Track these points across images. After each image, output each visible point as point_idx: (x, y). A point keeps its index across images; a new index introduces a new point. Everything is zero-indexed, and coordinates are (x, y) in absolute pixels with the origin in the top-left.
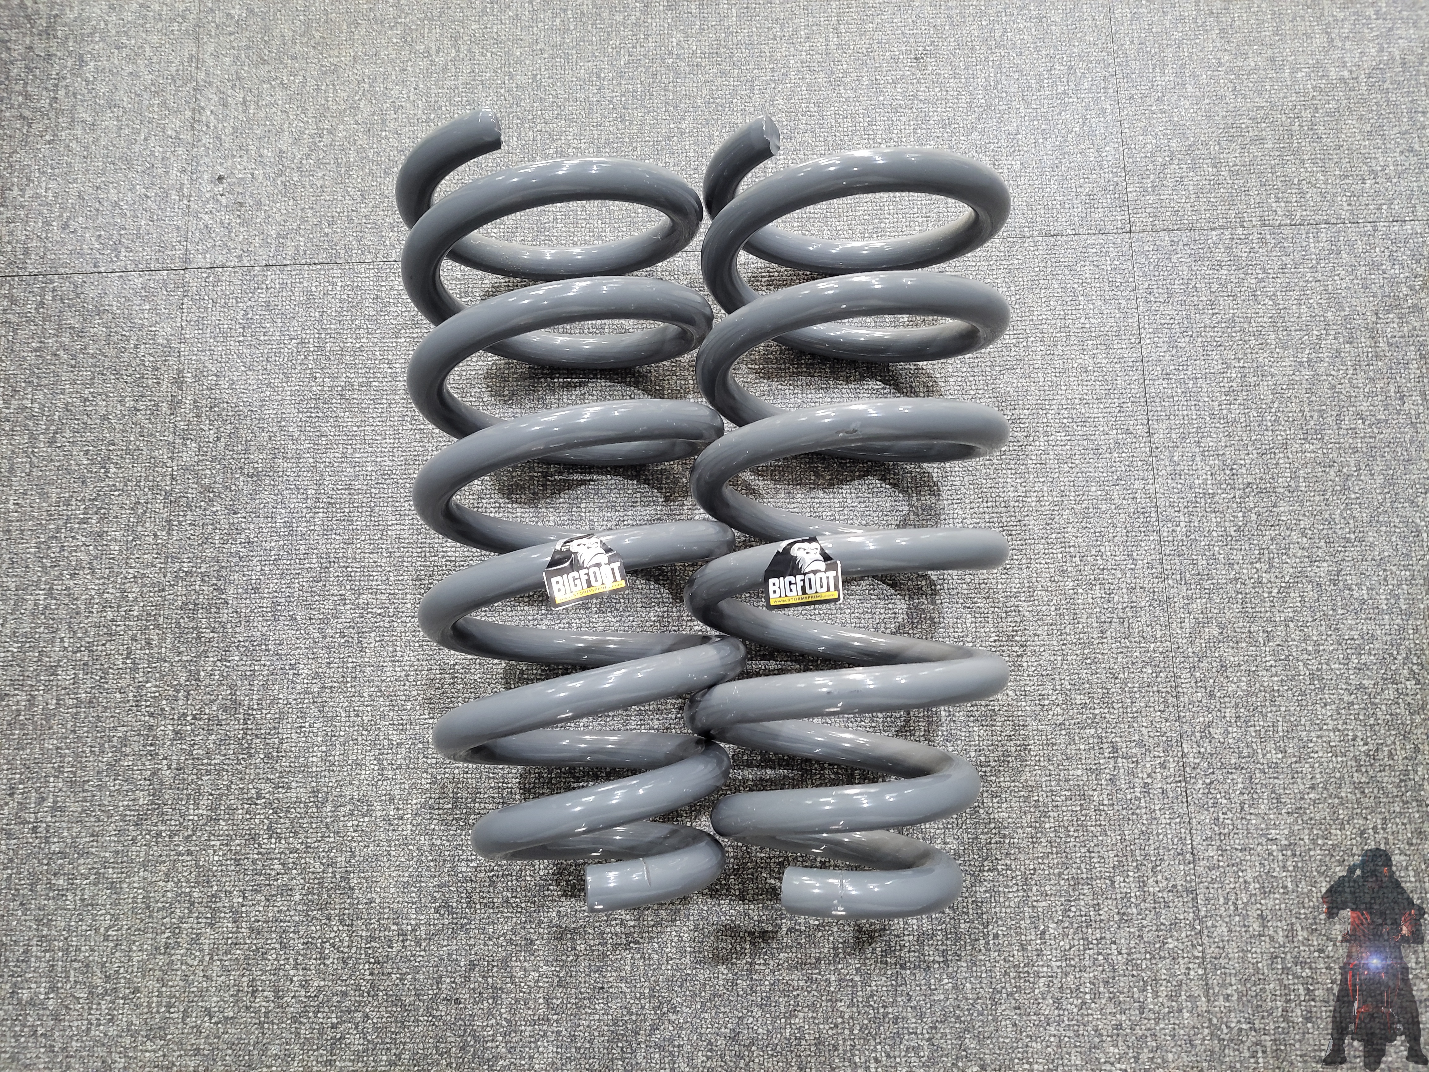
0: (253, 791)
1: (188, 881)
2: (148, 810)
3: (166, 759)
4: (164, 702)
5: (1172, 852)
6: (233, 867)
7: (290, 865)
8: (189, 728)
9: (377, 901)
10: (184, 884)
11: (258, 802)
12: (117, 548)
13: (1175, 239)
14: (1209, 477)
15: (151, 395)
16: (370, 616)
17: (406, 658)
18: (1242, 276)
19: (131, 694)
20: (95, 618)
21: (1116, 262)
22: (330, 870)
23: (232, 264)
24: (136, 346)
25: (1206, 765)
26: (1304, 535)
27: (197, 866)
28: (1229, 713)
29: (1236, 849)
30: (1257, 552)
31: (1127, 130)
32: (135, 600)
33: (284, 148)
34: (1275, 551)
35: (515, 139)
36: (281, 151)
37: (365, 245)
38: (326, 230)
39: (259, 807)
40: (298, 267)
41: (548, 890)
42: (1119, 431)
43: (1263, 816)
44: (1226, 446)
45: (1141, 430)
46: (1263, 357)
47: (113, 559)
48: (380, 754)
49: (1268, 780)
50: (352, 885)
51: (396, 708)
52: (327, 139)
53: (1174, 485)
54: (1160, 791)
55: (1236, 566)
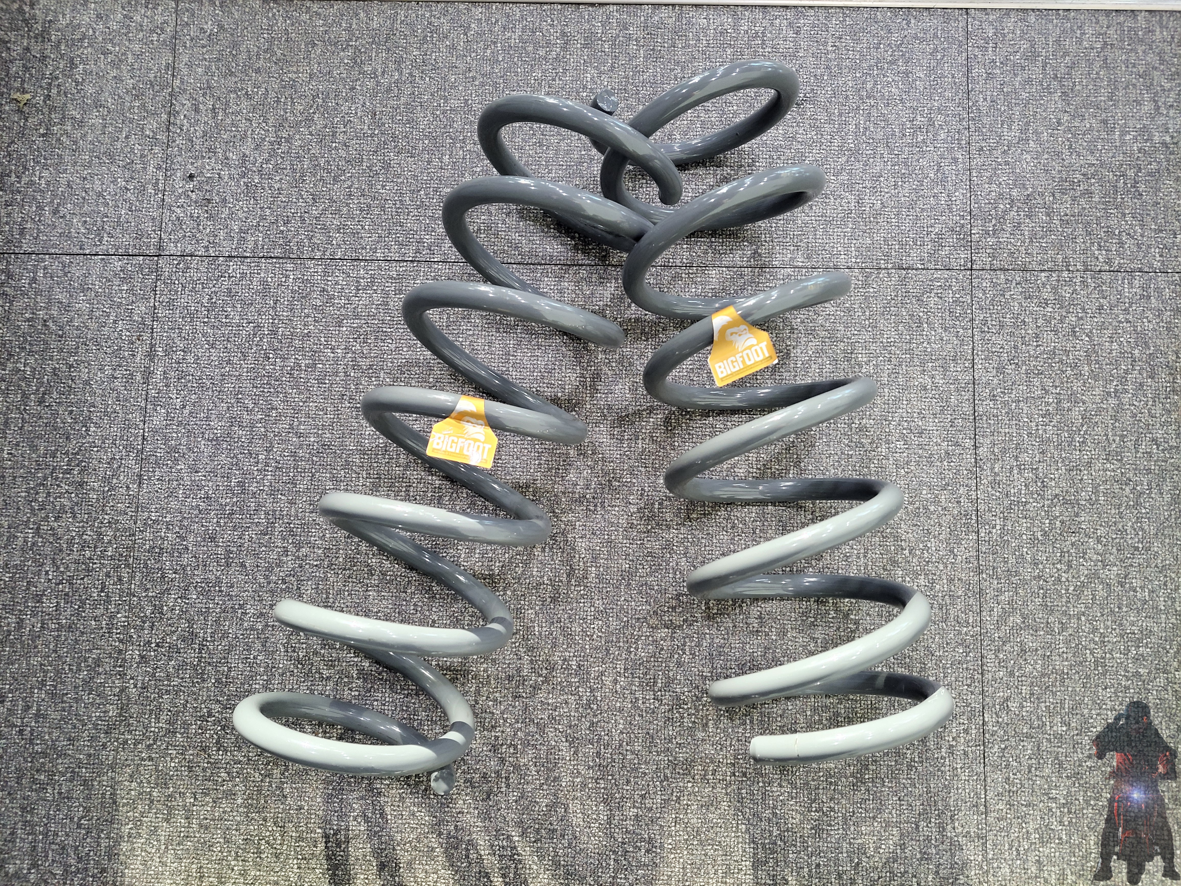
0: (205, 710)
1: (149, 782)
2: (116, 721)
3: (132, 678)
4: (132, 631)
5: (968, 804)
6: (187, 773)
7: (234, 774)
8: (152, 653)
9: (306, 808)
10: (145, 785)
11: (209, 719)
12: (95, 497)
13: (1010, 278)
14: (1024, 488)
15: (127, 366)
16: (307, 566)
17: (337, 604)
18: (1064, 314)
19: (104, 623)
20: (75, 556)
21: (957, 296)
22: (268, 780)
23: (200, 253)
24: (115, 322)
25: (1002, 733)
26: (1099, 542)
27: (157, 770)
28: (1025, 690)
29: (1022, 805)
30: (1059, 554)
31: (975, 178)
32: (110, 542)
33: (247, 153)
34: (1074, 554)
35: (447, 157)
36: (244, 155)
37: (315, 243)
38: (282, 228)
39: (209, 724)
40: (256, 260)
41: (448, 807)
42: (950, 443)
43: (1047, 778)
44: (1040, 462)
45: (969, 443)
46: (1077, 386)
47: (92, 506)
48: (311, 685)
49: (1053, 749)
50: (285, 793)
51: (327, 647)
52: (284, 147)
53: (993, 492)
54: (962, 752)
55: (1040, 566)
